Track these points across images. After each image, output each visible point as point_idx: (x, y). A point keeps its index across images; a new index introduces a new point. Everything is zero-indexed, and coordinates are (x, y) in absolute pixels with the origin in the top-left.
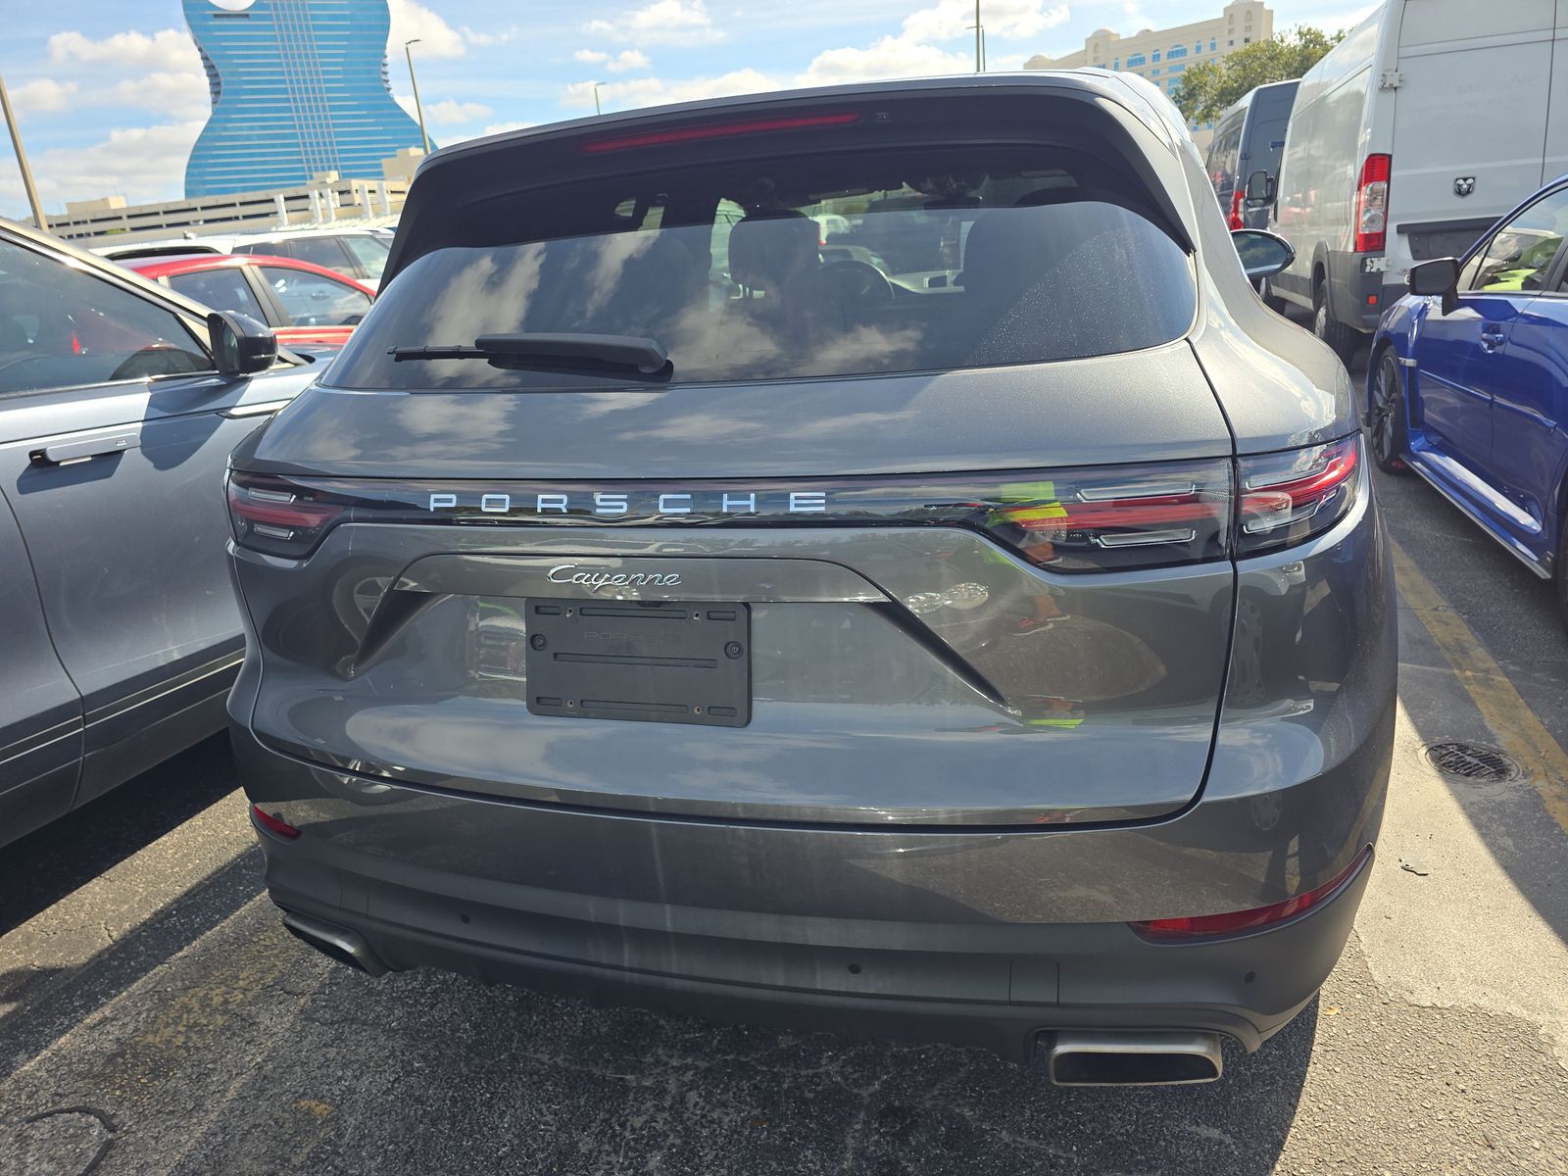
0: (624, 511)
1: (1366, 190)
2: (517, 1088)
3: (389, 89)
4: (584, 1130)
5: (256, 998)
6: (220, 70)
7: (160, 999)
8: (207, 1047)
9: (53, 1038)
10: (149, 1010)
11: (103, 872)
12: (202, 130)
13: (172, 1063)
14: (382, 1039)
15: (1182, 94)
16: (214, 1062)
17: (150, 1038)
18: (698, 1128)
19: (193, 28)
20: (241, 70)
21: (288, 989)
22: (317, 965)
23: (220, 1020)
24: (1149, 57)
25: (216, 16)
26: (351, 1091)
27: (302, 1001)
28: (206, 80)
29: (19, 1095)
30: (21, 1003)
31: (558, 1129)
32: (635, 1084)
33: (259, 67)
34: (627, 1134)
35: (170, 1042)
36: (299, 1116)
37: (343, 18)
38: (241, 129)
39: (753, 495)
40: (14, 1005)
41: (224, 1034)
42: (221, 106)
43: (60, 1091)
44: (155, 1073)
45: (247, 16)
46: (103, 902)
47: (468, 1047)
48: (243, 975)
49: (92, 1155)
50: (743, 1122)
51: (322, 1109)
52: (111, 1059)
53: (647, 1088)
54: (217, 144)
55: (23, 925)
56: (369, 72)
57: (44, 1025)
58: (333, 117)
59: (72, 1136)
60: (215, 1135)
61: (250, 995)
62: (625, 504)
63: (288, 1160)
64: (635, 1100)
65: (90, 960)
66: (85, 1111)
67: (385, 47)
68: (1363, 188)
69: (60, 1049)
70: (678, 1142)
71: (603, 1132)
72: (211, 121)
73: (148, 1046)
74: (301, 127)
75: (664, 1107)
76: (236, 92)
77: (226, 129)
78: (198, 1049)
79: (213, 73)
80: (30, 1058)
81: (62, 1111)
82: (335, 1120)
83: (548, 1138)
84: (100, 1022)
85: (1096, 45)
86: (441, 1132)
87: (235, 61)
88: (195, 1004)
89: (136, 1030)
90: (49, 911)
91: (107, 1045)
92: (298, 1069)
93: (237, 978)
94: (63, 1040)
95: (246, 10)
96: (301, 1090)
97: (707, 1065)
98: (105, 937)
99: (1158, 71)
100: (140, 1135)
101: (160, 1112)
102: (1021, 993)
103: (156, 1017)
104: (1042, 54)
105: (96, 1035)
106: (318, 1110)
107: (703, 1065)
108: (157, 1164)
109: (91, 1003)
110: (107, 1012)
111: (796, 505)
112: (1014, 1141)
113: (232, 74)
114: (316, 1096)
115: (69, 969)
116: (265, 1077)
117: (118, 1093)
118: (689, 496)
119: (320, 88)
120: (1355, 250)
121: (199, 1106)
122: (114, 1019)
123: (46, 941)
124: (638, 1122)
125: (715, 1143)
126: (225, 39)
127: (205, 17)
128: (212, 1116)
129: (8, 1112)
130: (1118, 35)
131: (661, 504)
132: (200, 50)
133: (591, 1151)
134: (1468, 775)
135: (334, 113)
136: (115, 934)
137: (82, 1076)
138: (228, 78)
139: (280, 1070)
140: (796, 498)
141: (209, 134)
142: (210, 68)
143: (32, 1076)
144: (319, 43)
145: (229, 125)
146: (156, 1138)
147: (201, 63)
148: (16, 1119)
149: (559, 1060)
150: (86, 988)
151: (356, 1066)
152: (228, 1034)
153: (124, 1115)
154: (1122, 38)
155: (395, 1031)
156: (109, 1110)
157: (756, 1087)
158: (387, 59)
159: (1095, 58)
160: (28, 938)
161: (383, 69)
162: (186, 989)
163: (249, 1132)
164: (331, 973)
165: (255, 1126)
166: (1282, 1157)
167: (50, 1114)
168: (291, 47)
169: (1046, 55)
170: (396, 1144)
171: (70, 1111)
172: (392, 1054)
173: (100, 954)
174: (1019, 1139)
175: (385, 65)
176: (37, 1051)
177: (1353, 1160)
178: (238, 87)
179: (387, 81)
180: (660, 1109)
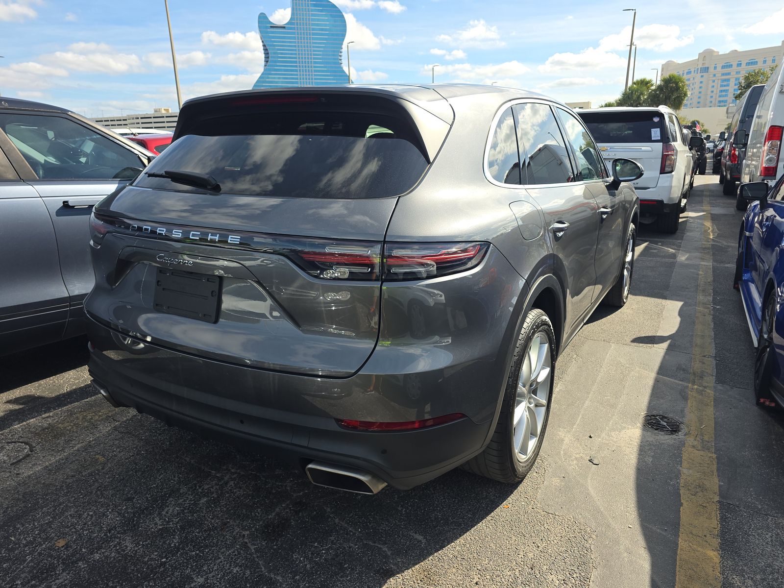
0: (180, 236)
1: (768, 144)
2: (172, 467)
3: (341, 64)
4: (186, 485)
5: (102, 419)
6: (269, 52)
7: (70, 414)
8: (76, 432)
9: (30, 419)
10: (65, 416)
11: (76, 368)
12: (258, 77)
13: (63, 434)
14: (136, 442)
15: (743, 86)
16: (76, 437)
17: (60, 425)
18: (226, 493)
19: (261, 32)
20: (278, 52)
21: (115, 419)
22: (129, 413)
23: (86, 424)
24: (735, 64)
25: (271, 27)
26: (115, 456)
27: (117, 423)
28: (263, 56)
29: (9, 434)
30: (26, 406)
31: (177, 483)
32: (213, 474)
33: (286, 51)
34: (200, 490)
35: (65, 428)
36: (93, 460)
37: (326, 30)
38: (274, 78)
39: (218, 235)
40: (23, 406)
41: (85, 429)
42: (268, 67)
43: (22, 436)
44: (55, 437)
45: (284, 27)
46: (71, 378)
47: (164, 450)
48: (102, 411)
49: (21, 457)
50: (243, 495)
51: (102, 459)
52: (44, 429)
53: (217, 476)
54: (264, 84)
55: (40, 381)
56: (334, 55)
57: (29, 414)
58: (315, 75)
59: (18, 450)
60: (63, 460)
61: (101, 418)
62: (181, 234)
63: (81, 473)
64: (210, 480)
65: (56, 396)
66: (26, 443)
67: (342, 44)
68: (767, 143)
69: (30, 423)
70: (216, 496)
71: (192, 487)
72: (263, 74)
73: (57, 428)
74: (300, 79)
75: (219, 484)
76: (275, 62)
77: (268, 78)
78: (73, 432)
79: (267, 52)
80: (19, 424)
81: (19, 442)
82: (104, 464)
83: (171, 485)
84: (47, 417)
85: (705, 56)
86: (137, 475)
87: (277, 48)
88: (81, 418)
89: (57, 422)
90: (51, 378)
91: (45, 425)
92: (102, 445)
93: (100, 412)
94: (32, 420)
95: (285, 25)
96: (99, 452)
97: (244, 473)
98: (66, 389)
99: (740, 72)
100: (39, 454)
101: (49, 449)
102: (296, 441)
103: (66, 419)
104: (672, 60)
105: (43, 421)
106: (101, 459)
107: (242, 473)
108: (39, 464)
109: (48, 410)
110: (51, 414)
111: (230, 241)
112: (339, 523)
113: (274, 53)
114: (103, 455)
115: (47, 398)
116: (90, 445)
117: (40, 440)
118: (199, 233)
119: (311, 62)
120: (761, 175)
121: (63, 450)
122: (52, 417)
123: (45, 388)
124: (206, 487)
125: (229, 499)
126: (274, 37)
127: (267, 28)
128: (65, 454)
129: (3, 439)
130: (718, 52)
131: (191, 235)
132: (263, 42)
133: (184, 492)
134: (656, 429)
135: (316, 73)
136: (68, 389)
137: (32, 432)
138: (272, 55)
139: (96, 444)
140: (231, 238)
141: (261, 80)
142: (266, 50)
143: (16, 429)
144: (314, 41)
145: (270, 76)
146: (44, 457)
147: (262, 48)
148: (4, 441)
149: (192, 461)
150: (49, 405)
151: (122, 448)
152: (86, 429)
153: (38, 447)
154: (720, 54)
155: (142, 440)
156: (34, 445)
157: (256, 484)
158: (343, 50)
159: (703, 64)
160: (40, 385)
161: (340, 54)
162: (81, 412)
163: (74, 461)
164: (132, 416)
165: (77, 460)
166: (440, 552)
167: (15, 442)
168: (301, 42)
169: (675, 61)
170: (120, 476)
171: (22, 443)
172: (136, 448)
173: (60, 395)
174: (341, 522)
175: (341, 52)
176: (22, 422)
177: (469, 559)
178: (276, 59)
179: (341, 60)
180: (216, 484)
